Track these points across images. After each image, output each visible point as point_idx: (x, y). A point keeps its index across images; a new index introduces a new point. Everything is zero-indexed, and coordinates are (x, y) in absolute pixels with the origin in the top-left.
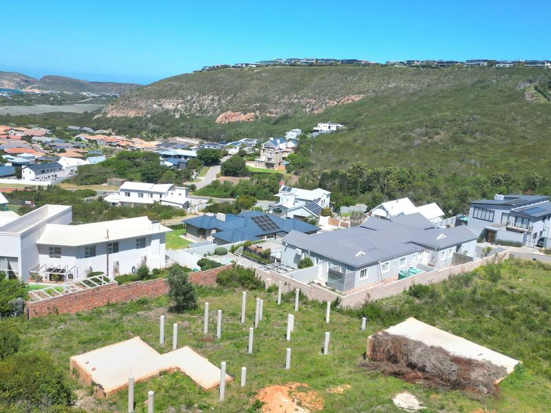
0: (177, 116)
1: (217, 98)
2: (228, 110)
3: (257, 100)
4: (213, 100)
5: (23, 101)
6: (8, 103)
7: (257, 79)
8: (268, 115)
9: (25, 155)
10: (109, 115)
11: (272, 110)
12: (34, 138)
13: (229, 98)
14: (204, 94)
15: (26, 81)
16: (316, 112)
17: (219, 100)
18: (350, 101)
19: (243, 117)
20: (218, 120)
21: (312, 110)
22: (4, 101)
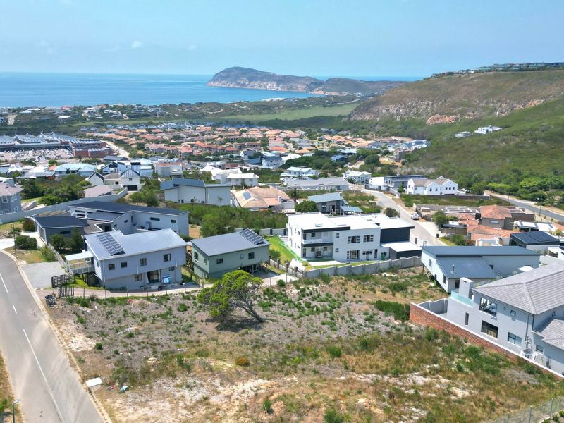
0: (398, 119)
1: (430, 103)
2: (436, 113)
3: (461, 105)
4: (428, 104)
5: (303, 106)
6: (292, 108)
7: (468, 85)
8: (466, 117)
9: (275, 152)
10: (352, 119)
11: (471, 113)
12: (291, 139)
13: (440, 103)
14: (422, 100)
15: (315, 84)
16: (503, 115)
17: (433, 104)
18: (533, 105)
19: (447, 119)
20: (428, 121)
21: (502, 113)
22: (290, 107)
